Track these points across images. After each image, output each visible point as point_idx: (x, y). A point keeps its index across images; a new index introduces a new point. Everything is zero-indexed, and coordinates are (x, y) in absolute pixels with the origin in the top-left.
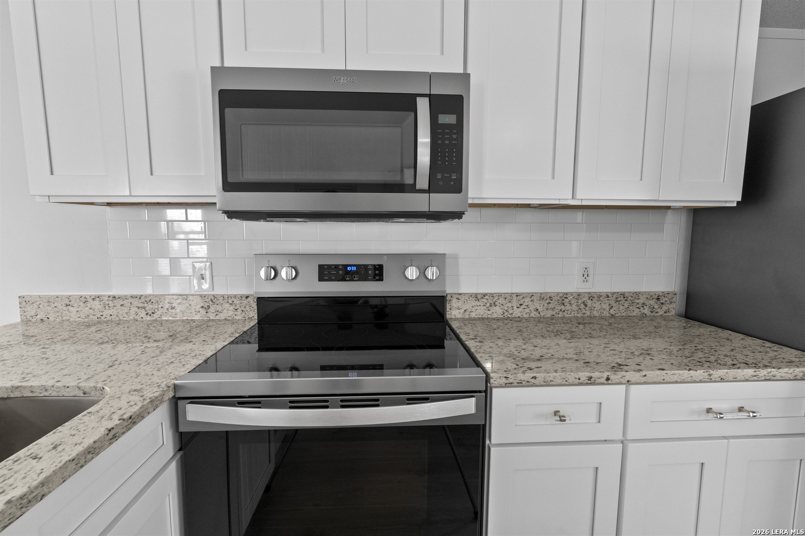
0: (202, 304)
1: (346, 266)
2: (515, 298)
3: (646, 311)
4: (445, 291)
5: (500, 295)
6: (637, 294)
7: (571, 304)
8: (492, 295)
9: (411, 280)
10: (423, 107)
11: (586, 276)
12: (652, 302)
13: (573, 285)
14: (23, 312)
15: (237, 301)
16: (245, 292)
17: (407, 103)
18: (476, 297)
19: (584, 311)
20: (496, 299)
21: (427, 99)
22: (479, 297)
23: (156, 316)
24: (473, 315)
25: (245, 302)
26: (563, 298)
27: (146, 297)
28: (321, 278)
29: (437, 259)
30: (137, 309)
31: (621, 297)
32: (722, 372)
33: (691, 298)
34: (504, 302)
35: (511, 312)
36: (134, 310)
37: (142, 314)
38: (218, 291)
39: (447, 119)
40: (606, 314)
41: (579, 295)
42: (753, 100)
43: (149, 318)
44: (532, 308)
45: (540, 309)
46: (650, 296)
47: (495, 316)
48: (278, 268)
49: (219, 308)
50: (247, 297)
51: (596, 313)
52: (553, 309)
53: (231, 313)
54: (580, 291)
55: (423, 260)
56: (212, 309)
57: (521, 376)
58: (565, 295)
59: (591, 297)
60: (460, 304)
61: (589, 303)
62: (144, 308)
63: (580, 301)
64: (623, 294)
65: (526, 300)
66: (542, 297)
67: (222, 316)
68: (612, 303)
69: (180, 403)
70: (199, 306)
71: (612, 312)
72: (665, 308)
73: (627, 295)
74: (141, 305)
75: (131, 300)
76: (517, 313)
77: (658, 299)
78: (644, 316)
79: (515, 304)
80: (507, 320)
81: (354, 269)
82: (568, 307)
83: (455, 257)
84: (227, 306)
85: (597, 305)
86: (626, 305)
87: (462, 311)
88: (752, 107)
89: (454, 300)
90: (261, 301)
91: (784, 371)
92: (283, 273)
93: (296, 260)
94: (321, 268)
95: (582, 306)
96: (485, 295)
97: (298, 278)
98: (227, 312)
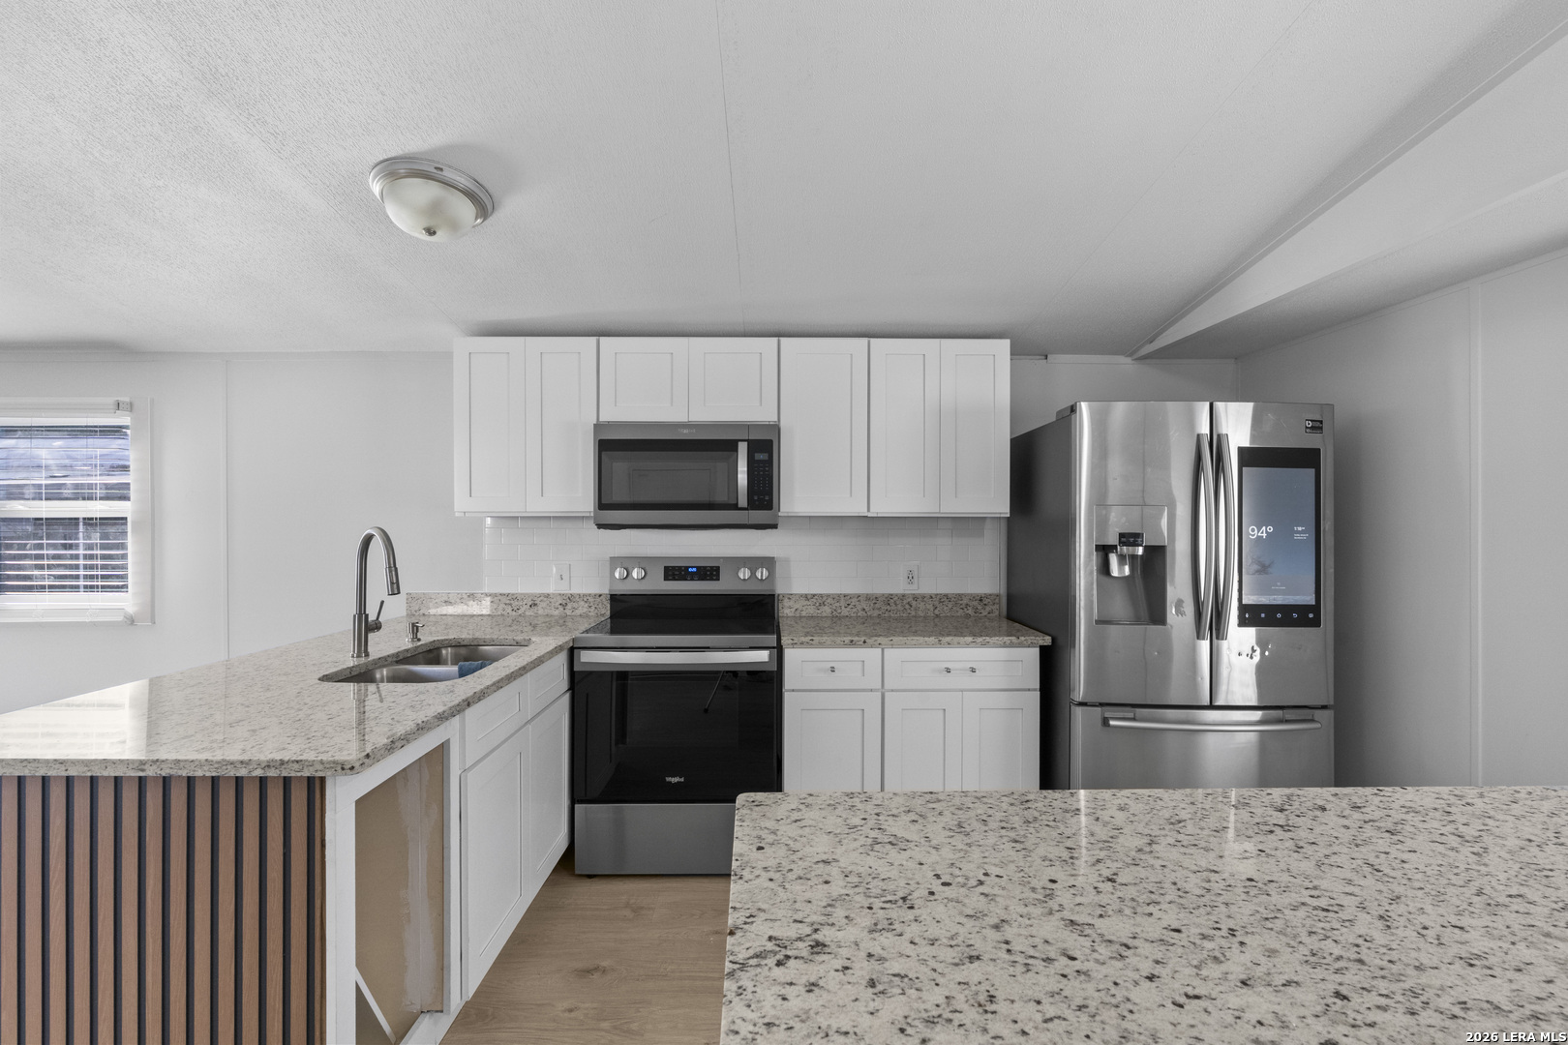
0: (560, 602)
1: (687, 568)
2: (842, 598)
3: (970, 611)
4: (774, 590)
5: (828, 596)
6: (960, 596)
7: (896, 605)
8: (821, 596)
9: (744, 580)
10: (743, 448)
11: (910, 578)
12: (976, 603)
13: (898, 586)
14: (409, 607)
15: (591, 599)
16: (598, 592)
17: (731, 446)
18: (806, 597)
19: (909, 611)
20: (825, 598)
21: (746, 443)
22: (809, 597)
23: (520, 612)
24: (804, 614)
25: (599, 600)
26: (889, 599)
27: (513, 595)
28: (666, 579)
29: (769, 562)
30: (504, 606)
31: (944, 598)
32: (948, 639)
33: (1011, 599)
34: (832, 602)
35: (839, 611)
36: (502, 606)
37: (509, 610)
38: (575, 590)
39: (760, 456)
40: (930, 614)
41: (904, 596)
42: (1011, 435)
43: (514, 613)
44: (859, 607)
45: (867, 609)
46: (972, 597)
47: (824, 614)
48: (630, 570)
49: (575, 605)
50: (600, 596)
51: (920, 613)
52: (879, 609)
53: (585, 610)
54: (907, 592)
55: (754, 562)
56: (569, 606)
57: (803, 639)
58: (890, 597)
59: (915, 598)
60: (791, 603)
61: (914, 603)
62: (510, 604)
63: (905, 602)
64: (946, 595)
65: (853, 600)
66: (868, 598)
67: (578, 612)
68: (936, 603)
69: (576, 651)
70: (558, 604)
71: (937, 612)
72: (988, 609)
73: (950, 596)
74: (508, 602)
75: (500, 597)
76: (845, 612)
77: (981, 600)
78: (968, 616)
79: (843, 603)
80: (836, 618)
81: (695, 570)
82: (893, 607)
83: (787, 560)
84: (582, 603)
85: (922, 605)
86: (950, 606)
87: (793, 610)
88: (1011, 440)
89: (786, 600)
90: (614, 599)
91: (995, 639)
92: (635, 574)
93: (644, 562)
94: (666, 569)
95: (907, 606)
96: (814, 595)
97: (647, 577)
98: (582, 608)
